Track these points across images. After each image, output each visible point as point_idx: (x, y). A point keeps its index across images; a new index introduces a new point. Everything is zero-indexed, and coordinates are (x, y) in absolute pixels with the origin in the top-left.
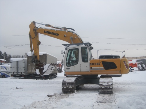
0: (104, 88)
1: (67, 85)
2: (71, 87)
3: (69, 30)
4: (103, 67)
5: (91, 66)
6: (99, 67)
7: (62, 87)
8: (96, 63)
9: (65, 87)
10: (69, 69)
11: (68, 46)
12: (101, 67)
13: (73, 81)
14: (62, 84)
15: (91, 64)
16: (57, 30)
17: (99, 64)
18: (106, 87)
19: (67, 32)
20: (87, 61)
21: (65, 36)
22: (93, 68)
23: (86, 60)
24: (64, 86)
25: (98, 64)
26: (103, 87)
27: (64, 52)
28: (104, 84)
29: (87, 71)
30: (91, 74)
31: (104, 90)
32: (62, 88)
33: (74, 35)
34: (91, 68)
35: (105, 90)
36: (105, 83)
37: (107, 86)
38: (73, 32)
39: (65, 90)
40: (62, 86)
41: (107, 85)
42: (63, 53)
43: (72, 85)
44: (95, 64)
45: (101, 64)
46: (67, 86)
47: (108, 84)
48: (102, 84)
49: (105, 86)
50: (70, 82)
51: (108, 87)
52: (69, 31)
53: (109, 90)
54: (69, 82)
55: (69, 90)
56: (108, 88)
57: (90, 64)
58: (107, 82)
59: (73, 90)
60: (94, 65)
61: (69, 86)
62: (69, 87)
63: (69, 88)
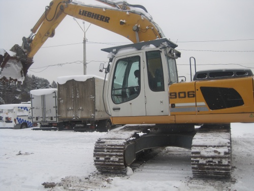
0: (205, 165)
1: (105, 152)
2: (117, 159)
3: (132, 9)
4: (203, 103)
5: (173, 101)
6: (194, 104)
7: (95, 158)
8: (185, 93)
9: (102, 159)
10: (119, 109)
11: (115, 53)
12: (198, 104)
13: (121, 142)
14: (95, 151)
15: (173, 95)
16: (106, 9)
17: (194, 96)
18: (212, 162)
19: (128, 13)
20: (162, 89)
21: (122, 23)
22: (177, 105)
23: (159, 84)
24: (98, 155)
25: (191, 95)
26: (201, 161)
27: (106, 66)
28: (204, 152)
29: (162, 114)
30: (173, 122)
31: (204, 169)
32: (95, 161)
33: (143, 20)
34: (173, 106)
35: (208, 169)
36: (208, 149)
37: (213, 157)
38: (141, 14)
39: (102, 165)
40: (95, 155)
41: (213, 154)
42: (104, 70)
43: (118, 154)
44: (182, 95)
45: (199, 94)
46: (105, 155)
47: (215, 152)
48: (199, 153)
49: (209, 157)
50: (114, 146)
51: (216, 161)
52: (134, 12)
53: (218, 169)
54: (112, 146)
55: (111, 165)
56: (216, 165)
57: (170, 94)
58: (215, 147)
59: (122, 166)
60: (180, 97)
61: (111, 156)
62: (112, 159)
63: (112, 161)
